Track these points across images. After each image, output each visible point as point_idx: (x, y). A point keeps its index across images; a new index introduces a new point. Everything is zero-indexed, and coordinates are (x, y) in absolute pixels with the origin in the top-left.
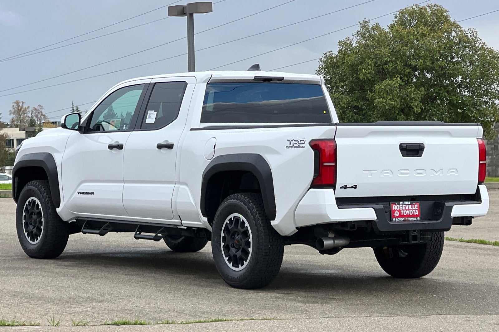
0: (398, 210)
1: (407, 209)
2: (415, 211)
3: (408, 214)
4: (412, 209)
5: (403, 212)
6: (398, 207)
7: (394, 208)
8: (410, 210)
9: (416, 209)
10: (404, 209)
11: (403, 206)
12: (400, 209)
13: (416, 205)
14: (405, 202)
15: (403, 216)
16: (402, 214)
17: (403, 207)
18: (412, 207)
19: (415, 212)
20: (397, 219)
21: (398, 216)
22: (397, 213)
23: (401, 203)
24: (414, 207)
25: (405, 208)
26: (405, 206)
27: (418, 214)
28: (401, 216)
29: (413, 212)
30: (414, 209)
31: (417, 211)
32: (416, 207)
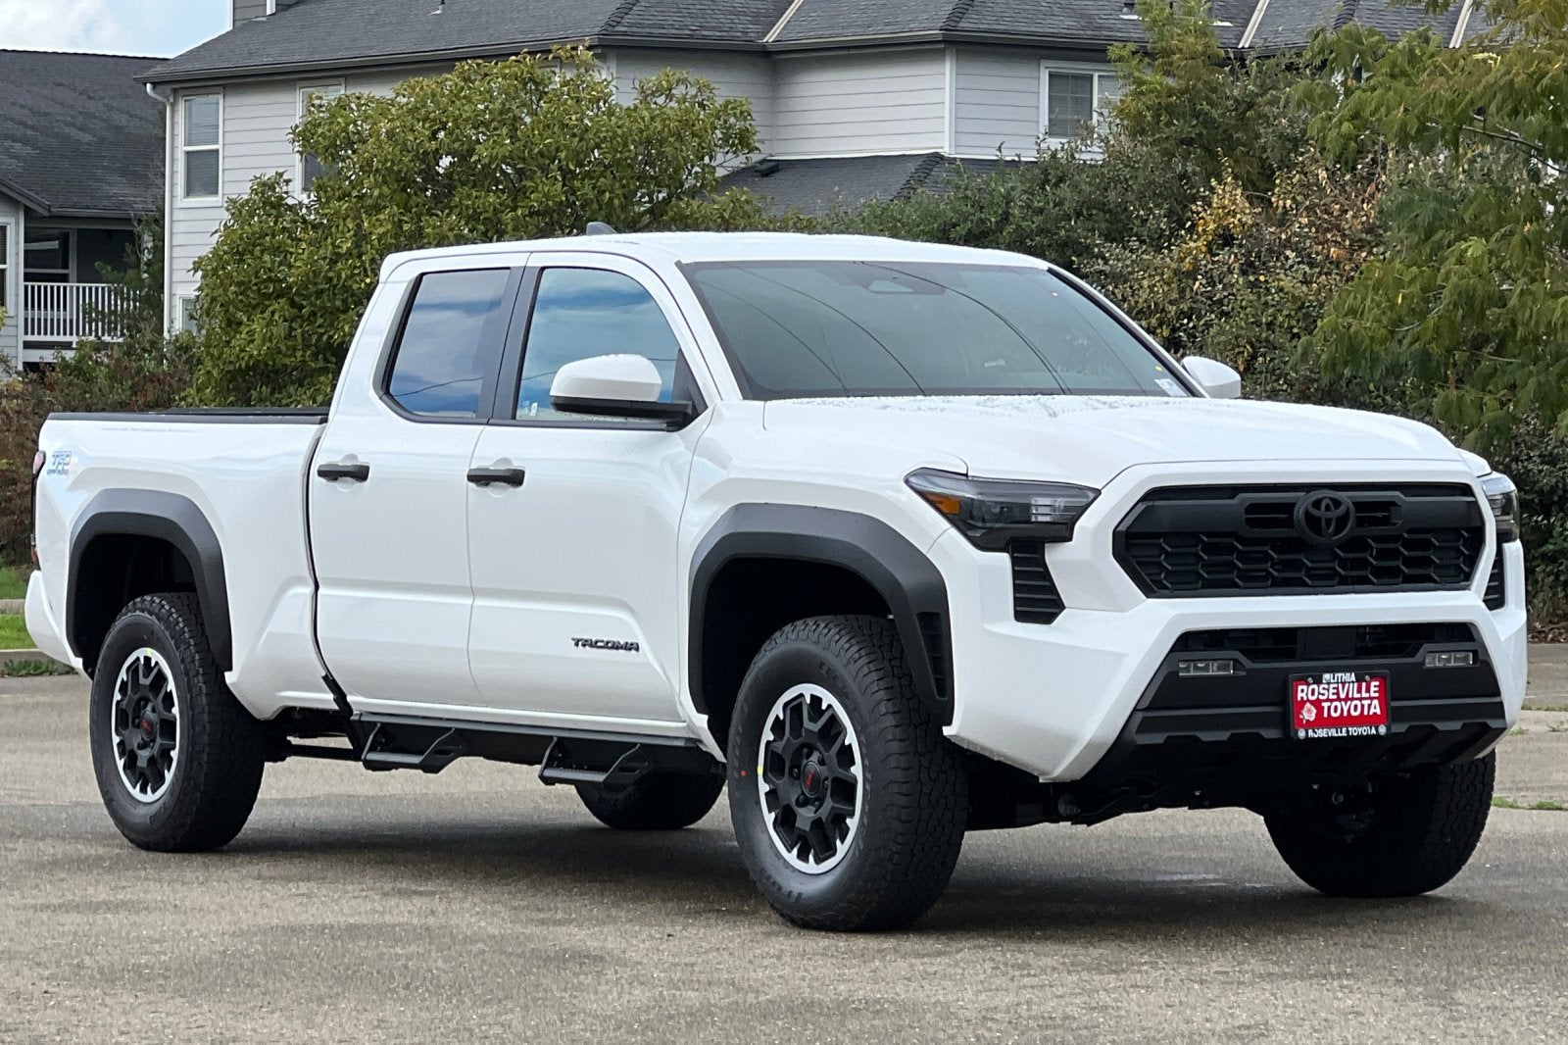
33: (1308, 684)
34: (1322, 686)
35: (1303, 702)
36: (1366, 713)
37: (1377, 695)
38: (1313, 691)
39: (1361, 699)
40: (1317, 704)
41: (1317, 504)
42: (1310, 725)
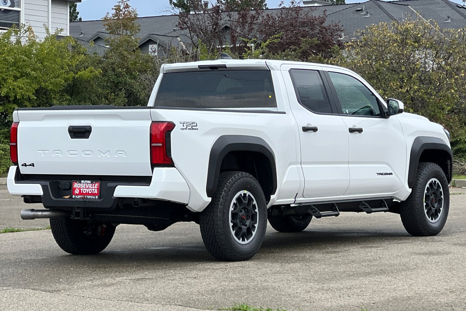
0: (78, 188)
1: (87, 187)
2: (94, 189)
3: (87, 192)
4: (92, 188)
5: (83, 190)
6: (79, 185)
7: (75, 186)
8: (90, 188)
9: (96, 188)
10: (84, 187)
11: (84, 184)
12: (81, 187)
13: (96, 184)
14: (86, 181)
15: (83, 194)
16: (82, 192)
17: (84, 186)
18: (92, 186)
19: (94, 191)
20: (76, 196)
21: (78, 193)
22: (77, 191)
23: (82, 181)
24: (94, 186)
25: (86, 187)
26: (86, 185)
27: (96, 192)
28: (80, 194)
29: (92, 191)
30: (94, 188)
31: (96, 190)
32: (96, 186)
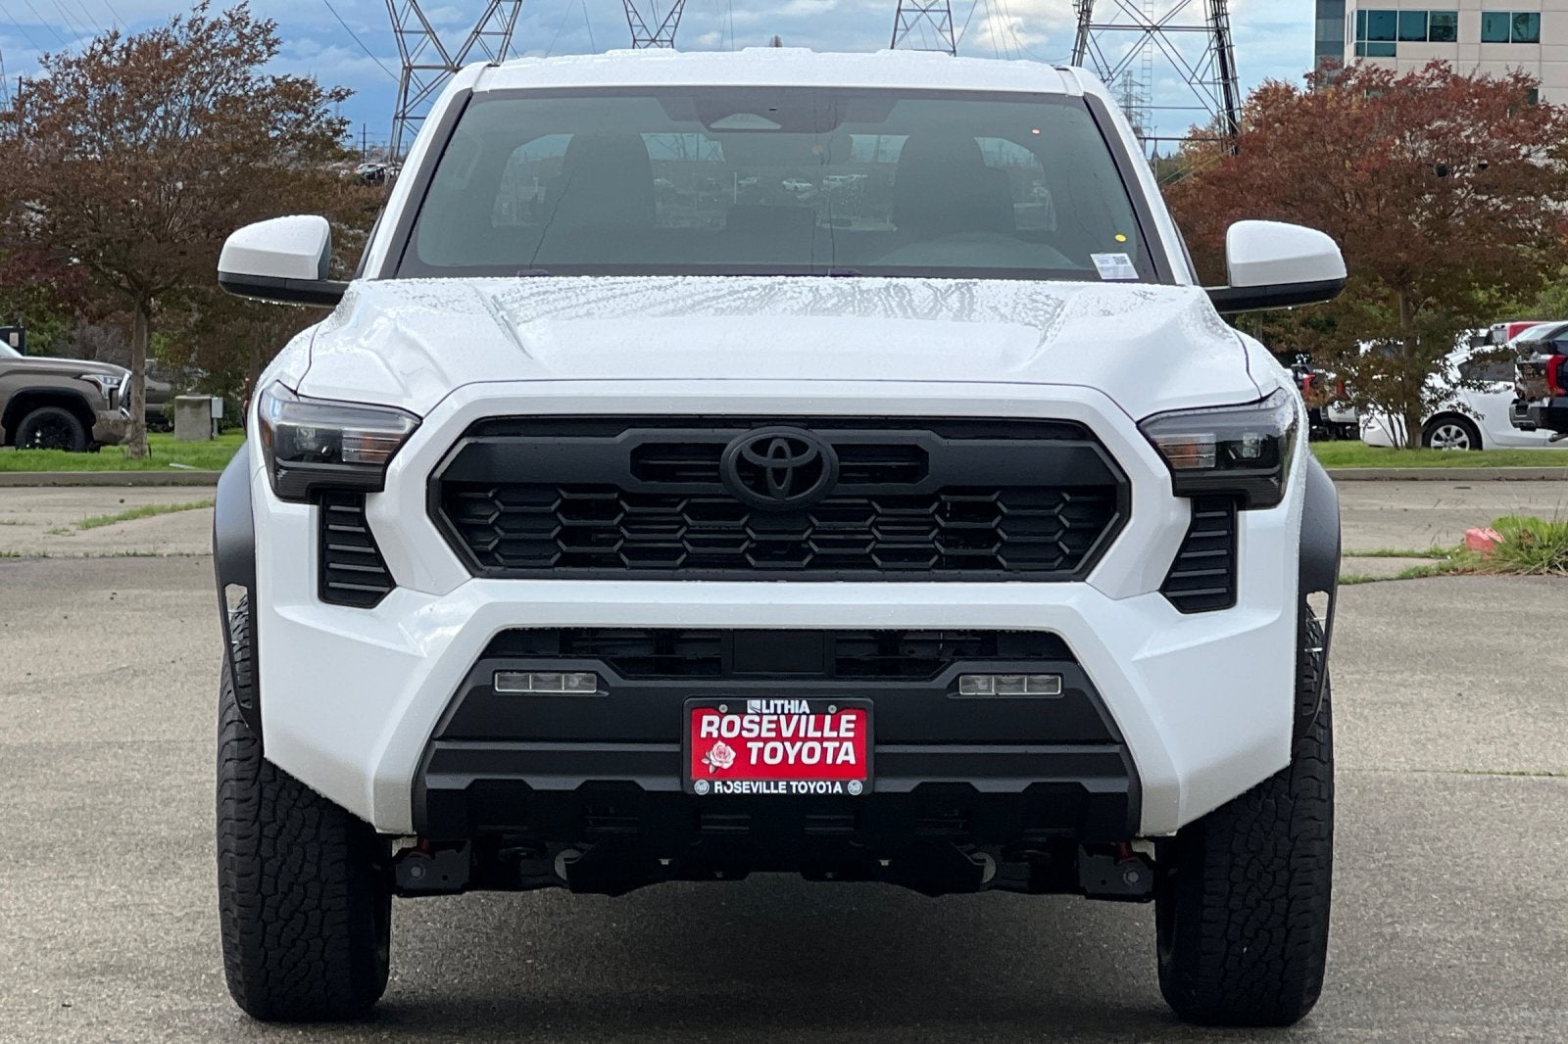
33: (722, 716)
34: (747, 718)
35: (710, 741)
36: (829, 761)
37: (851, 734)
38: (731, 726)
39: (821, 740)
40: (739, 744)
41: (760, 447)
42: (722, 774)
